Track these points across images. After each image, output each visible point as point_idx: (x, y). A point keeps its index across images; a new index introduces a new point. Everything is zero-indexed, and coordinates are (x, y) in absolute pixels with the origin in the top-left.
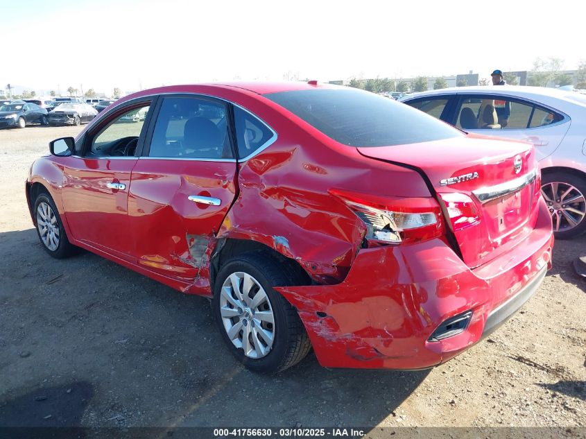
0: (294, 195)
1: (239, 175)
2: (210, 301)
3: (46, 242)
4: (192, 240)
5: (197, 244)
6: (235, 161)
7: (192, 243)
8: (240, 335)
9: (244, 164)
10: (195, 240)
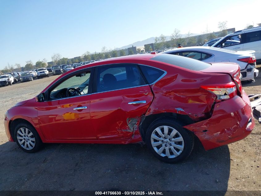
0: (180, 92)
1: (153, 90)
2: (141, 143)
3: (25, 147)
4: (130, 121)
5: (131, 122)
6: (148, 85)
7: (129, 122)
8: (164, 152)
9: (154, 85)
10: (131, 121)
